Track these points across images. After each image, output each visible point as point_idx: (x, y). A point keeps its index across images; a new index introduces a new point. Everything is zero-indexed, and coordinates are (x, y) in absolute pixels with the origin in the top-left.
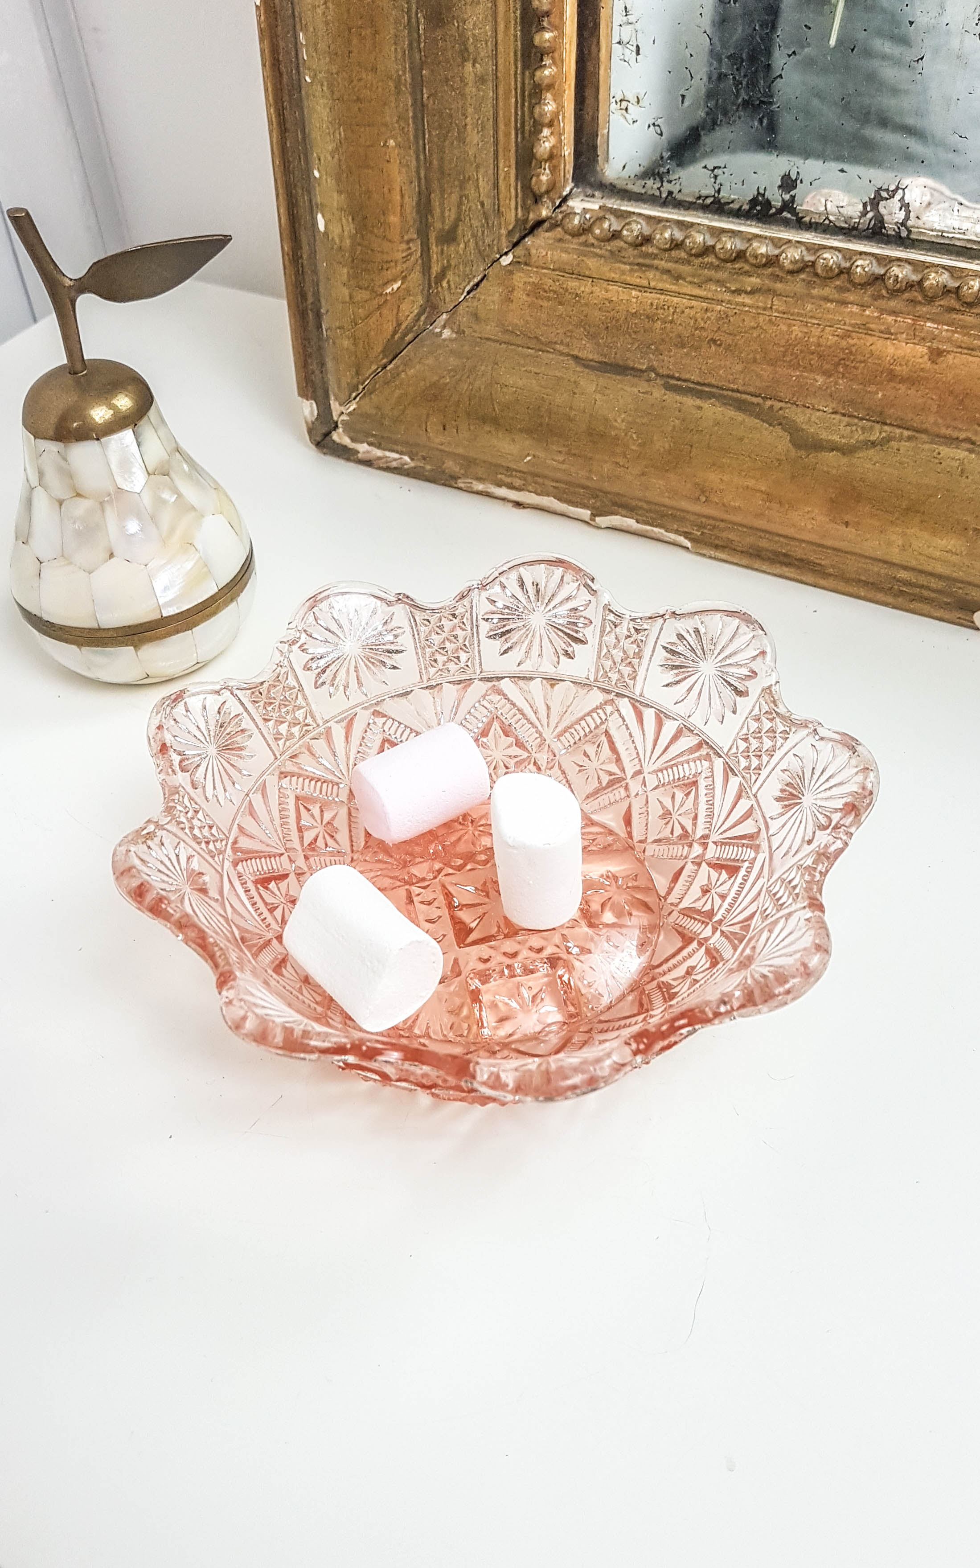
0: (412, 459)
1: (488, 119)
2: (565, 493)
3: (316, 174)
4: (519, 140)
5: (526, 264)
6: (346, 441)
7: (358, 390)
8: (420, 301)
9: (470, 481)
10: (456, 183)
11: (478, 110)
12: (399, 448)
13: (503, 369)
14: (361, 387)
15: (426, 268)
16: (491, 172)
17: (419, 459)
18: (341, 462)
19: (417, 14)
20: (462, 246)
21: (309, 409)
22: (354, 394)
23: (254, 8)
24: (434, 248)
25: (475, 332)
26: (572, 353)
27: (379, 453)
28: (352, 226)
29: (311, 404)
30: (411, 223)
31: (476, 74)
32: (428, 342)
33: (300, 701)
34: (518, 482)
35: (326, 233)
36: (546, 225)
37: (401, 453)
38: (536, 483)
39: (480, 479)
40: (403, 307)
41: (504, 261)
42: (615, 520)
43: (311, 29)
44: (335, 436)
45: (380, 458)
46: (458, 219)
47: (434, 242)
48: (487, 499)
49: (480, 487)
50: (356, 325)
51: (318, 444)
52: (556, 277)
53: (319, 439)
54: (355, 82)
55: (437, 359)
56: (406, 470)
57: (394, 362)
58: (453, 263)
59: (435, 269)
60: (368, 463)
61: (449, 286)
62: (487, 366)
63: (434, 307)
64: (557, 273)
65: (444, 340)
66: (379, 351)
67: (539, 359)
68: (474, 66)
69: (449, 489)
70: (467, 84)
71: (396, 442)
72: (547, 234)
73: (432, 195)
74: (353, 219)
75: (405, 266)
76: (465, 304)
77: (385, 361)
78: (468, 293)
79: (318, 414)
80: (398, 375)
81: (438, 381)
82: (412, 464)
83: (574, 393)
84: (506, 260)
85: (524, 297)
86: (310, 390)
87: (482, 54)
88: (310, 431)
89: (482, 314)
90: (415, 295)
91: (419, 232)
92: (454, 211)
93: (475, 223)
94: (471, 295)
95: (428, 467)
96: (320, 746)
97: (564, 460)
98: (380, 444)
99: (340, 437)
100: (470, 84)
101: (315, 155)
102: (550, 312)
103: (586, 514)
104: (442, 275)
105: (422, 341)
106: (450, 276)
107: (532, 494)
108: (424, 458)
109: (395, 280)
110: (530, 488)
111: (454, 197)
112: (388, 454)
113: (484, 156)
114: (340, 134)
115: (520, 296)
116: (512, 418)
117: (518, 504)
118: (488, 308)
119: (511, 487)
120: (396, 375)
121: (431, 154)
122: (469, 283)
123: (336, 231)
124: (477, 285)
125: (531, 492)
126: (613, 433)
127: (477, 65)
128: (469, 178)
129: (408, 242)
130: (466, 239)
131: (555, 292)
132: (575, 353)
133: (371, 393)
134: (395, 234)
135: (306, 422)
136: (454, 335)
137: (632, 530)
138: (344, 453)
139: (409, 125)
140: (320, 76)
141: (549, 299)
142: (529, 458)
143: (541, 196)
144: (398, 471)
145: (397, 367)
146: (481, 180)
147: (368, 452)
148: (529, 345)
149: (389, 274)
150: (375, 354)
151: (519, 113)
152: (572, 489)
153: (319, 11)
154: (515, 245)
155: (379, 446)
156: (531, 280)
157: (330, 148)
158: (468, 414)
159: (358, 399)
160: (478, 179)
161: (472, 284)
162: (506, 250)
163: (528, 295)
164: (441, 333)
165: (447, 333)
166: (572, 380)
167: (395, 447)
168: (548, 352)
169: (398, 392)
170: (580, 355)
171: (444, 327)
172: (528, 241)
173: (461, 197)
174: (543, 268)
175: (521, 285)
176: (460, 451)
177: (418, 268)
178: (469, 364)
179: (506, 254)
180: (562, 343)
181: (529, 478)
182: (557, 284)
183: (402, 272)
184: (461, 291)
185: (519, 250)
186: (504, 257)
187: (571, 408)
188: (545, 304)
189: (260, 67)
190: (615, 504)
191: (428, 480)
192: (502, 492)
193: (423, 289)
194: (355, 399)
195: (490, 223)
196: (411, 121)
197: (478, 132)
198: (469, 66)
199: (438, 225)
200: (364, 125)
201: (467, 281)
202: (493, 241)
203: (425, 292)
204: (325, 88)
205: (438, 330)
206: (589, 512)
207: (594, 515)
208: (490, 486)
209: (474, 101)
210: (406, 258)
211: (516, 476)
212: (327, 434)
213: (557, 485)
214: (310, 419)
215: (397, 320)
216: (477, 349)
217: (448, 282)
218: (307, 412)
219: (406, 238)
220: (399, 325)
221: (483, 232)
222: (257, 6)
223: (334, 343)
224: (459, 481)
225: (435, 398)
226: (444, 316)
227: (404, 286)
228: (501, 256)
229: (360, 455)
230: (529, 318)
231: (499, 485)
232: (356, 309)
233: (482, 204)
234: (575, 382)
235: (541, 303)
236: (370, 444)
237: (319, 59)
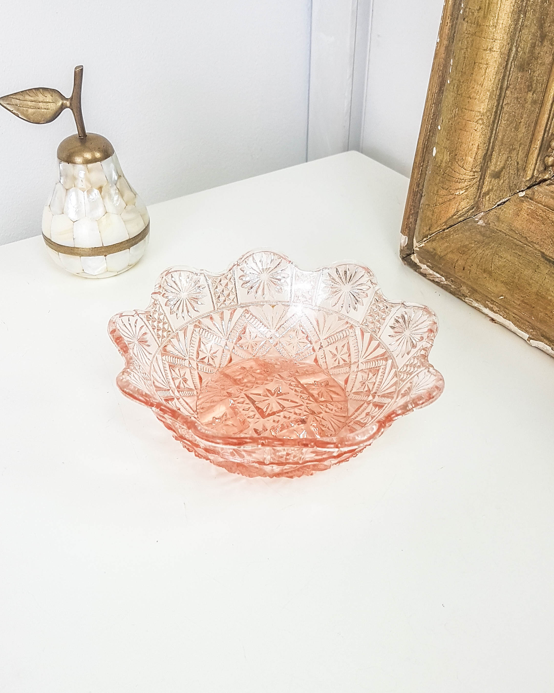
0: (446, 280)
1: (532, 122)
2: (518, 321)
3: (439, 128)
4: (545, 136)
5: (531, 199)
6: (417, 261)
7: (427, 237)
8: (472, 202)
9: (472, 300)
10: (508, 150)
11: (529, 117)
12: (441, 273)
13: (503, 248)
14: (429, 237)
15: (480, 187)
16: (526, 148)
17: (449, 281)
18: (412, 270)
19: (512, 63)
20: (502, 181)
21: (404, 240)
22: (425, 239)
23: (436, 43)
24: (487, 179)
25: (495, 225)
26: (541, 250)
27: (431, 272)
28: (448, 157)
29: (406, 238)
30: (479, 163)
31: (533, 99)
32: (470, 224)
33: (166, 320)
34: (496, 309)
35: (435, 157)
36: (548, 182)
37: (442, 275)
38: (505, 312)
39: (477, 301)
40: (462, 203)
41: (520, 194)
42: (541, 345)
43: (457, 59)
44: (412, 257)
45: (431, 275)
46: (503, 168)
47: (488, 175)
48: (478, 312)
49: (476, 304)
50: (436, 206)
51: (403, 259)
52: (545, 210)
53: (405, 256)
54: (470, 88)
55: (471, 233)
56: (442, 284)
57: (449, 229)
58: (495, 188)
59: (485, 189)
60: (424, 275)
61: (489, 199)
62: (495, 244)
63: (478, 208)
64: (545, 208)
65: (478, 225)
66: (444, 221)
67: (523, 249)
68: (533, 94)
69: (461, 301)
70: (527, 102)
71: (440, 269)
72: (547, 187)
73: (494, 152)
74: (450, 154)
75: (469, 183)
76: (494, 210)
77: (445, 227)
78: (498, 206)
79: (408, 243)
80: (450, 236)
81: (468, 245)
82: (446, 283)
83: (536, 271)
84: (522, 194)
85: (526, 215)
86: (407, 231)
87: (539, 90)
88: (401, 251)
89: (502, 217)
90: (470, 200)
91: (481, 169)
92: (503, 162)
93: (511, 172)
94: (499, 207)
95: (453, 286)
96: (174, 341)
97: (520, 304)
98: (433, 268)
99: (414, 258)
100: (529, 103)
101: (441, 118)
102: (537, 227)
103: (526, 336)
104: (487, 193)
105: (467, 223)
106: (491, 194)
107: (501, 317)
108: (452, 281)
109: (461, 189)
110: (501, 313)
111: (505, 157)
112: (435, 273)
113: (525, 140)
114: (456, 111)
115: (524, 214)
116: (499, 274)
117: (493, 320)
118: (506, 215)
119: (491, 309)
120: (448, 236)
121: (498, 133)
122: (500, 200)
123: (440, 157)
124: (504, 203)
125: (501, 315)
126: (549, 298)
127: (535, 95)
128: (514, 149)
129: (474, 172)
130: (505, 178)
131: (542, 217)
132: (544, 251)
133: (433, 241)
134: (468, 166)
135: (401, 247)
136: (484, 224)
137: (548, 353)
138: (414, 267)
139: (492, 115)
140: (454, 82)
141: (538, 220)
142: (502, 297)
143: (549, 167)
144: (438, 284)
145: (449, 232)
146: (520, 151)
147: (426, 269)
148: (521, 240)
149: (460, 186)
150: (441, 222)
151: (549, 123)
152: (522, 321)
153: (463, 52)
154: (529, 188)
155: (432, 268)
156: (532, 208)
157: (449, 117)
158: (478, 265)
159: (426, 242)
160: (519, 150)
161: (501, 201)
162: (522, 189)
163: (528, 215)
164: (478, 221)
165: (481, 222)
166: (537, 264)
167: (439, 271)
168: (530, 246)
169: (446, 244)
170: (546, 253)
171: (480, 219)
172: (536, 188)
173: (508, 157)
174: (538, 203)
175: (526, 209)
176: (470, 283)
177: (475, 186)
178: (486, 241)
179: (522, 191)
180: (538, 244)
181: (502, 309)
182: (545, 213)
183: (467, 186)
184: (494, 203)
185: (529, 192)
186: (521, 192)
187: (531, 279)
188: (535, 222)
189: (431, 70)
190: (543, 336)
191: (451, 292)
192: (486, 311)
193: (475, 198)
194: (425, 241)
195: (519, 173)
196: (493, 114)
197: (526, 128)
198: (530, 94)
199: (492, 168)
200: (469, 110)
201: (499, 199)
202: (518, 183)
203: (476, 199)
204: (455, 88)
205: (477, 219)
206: (528, 336)
207: (530, 338)
208: (482, 306)
209: (528, 111)
210: (471, 180)
211: (495, 305)
212: (409, 255)
213: (516, 316)
214: (403, 245)
215: (457, 209)
216: (493, 234)
217: (489, 197)
218: (403, 241)
219: (474, 170)
220: (458, 212)
221: (514, 177)
222: (437, 42)
223: (423, 211)
224: (466, 298)
225: (464, 253)
226: (482, 214)
227: (466, 193)
228: (519, 192)
229: (421, 270)
230: (525, 226)
231: (486, 306)
232: (438, 199)
233: (518, 164)
234: (538, 266)
235: (534, 221)
236: (428, 266)
237: (456, 74)
